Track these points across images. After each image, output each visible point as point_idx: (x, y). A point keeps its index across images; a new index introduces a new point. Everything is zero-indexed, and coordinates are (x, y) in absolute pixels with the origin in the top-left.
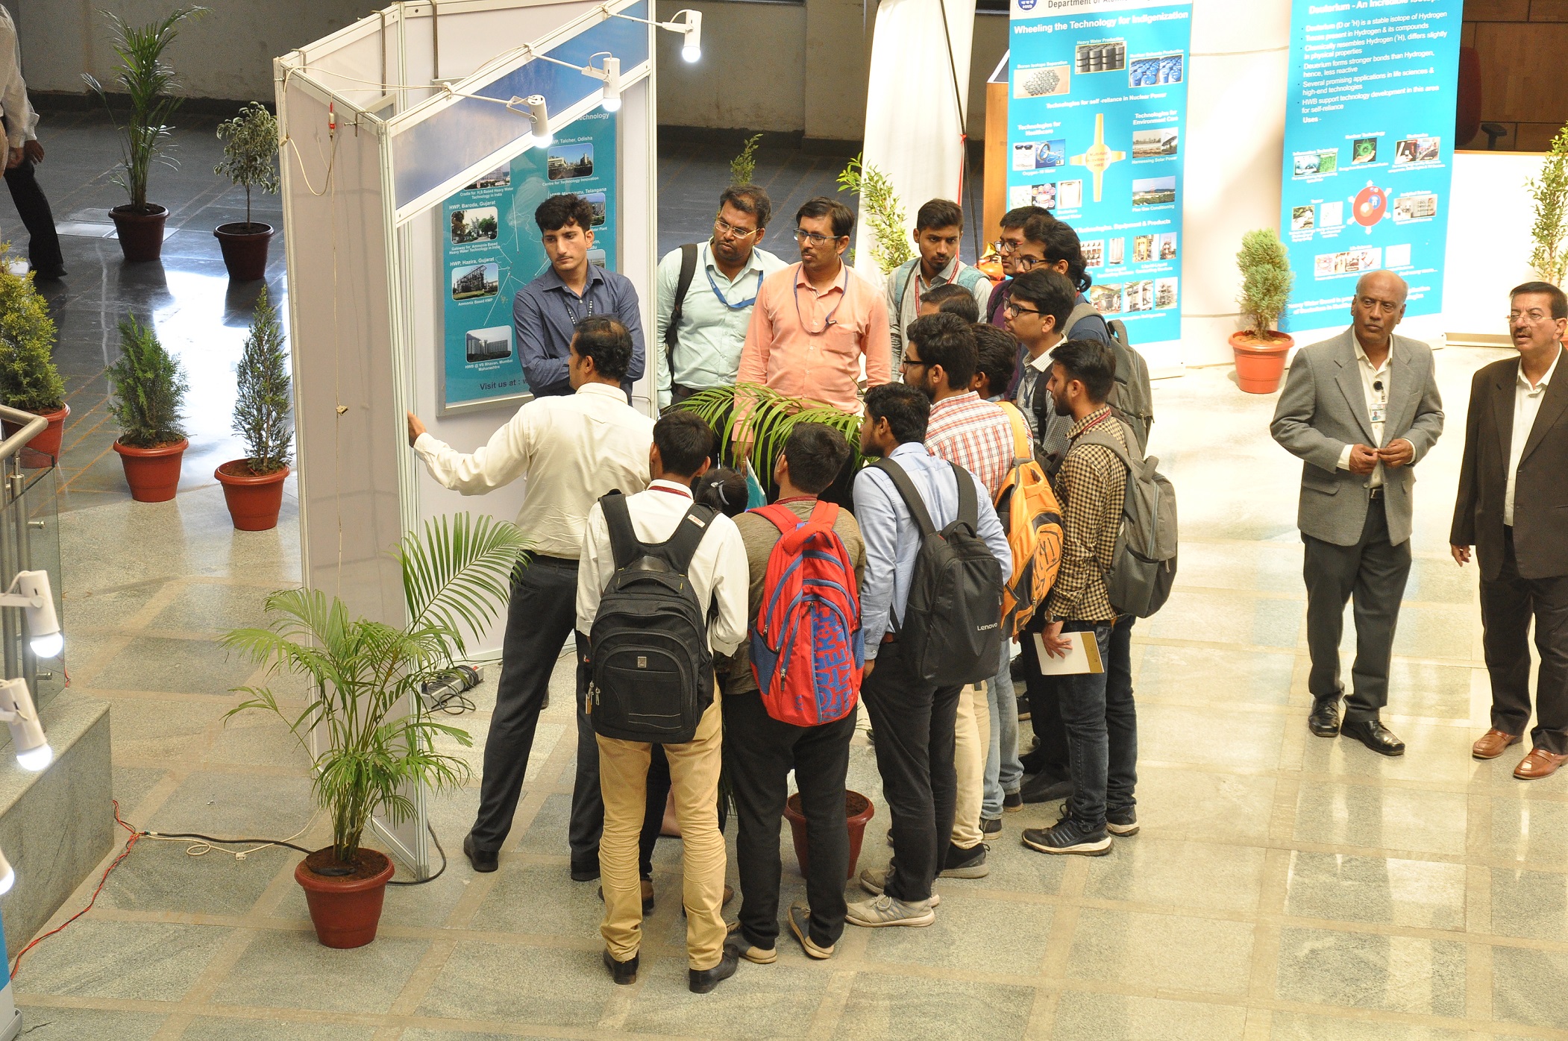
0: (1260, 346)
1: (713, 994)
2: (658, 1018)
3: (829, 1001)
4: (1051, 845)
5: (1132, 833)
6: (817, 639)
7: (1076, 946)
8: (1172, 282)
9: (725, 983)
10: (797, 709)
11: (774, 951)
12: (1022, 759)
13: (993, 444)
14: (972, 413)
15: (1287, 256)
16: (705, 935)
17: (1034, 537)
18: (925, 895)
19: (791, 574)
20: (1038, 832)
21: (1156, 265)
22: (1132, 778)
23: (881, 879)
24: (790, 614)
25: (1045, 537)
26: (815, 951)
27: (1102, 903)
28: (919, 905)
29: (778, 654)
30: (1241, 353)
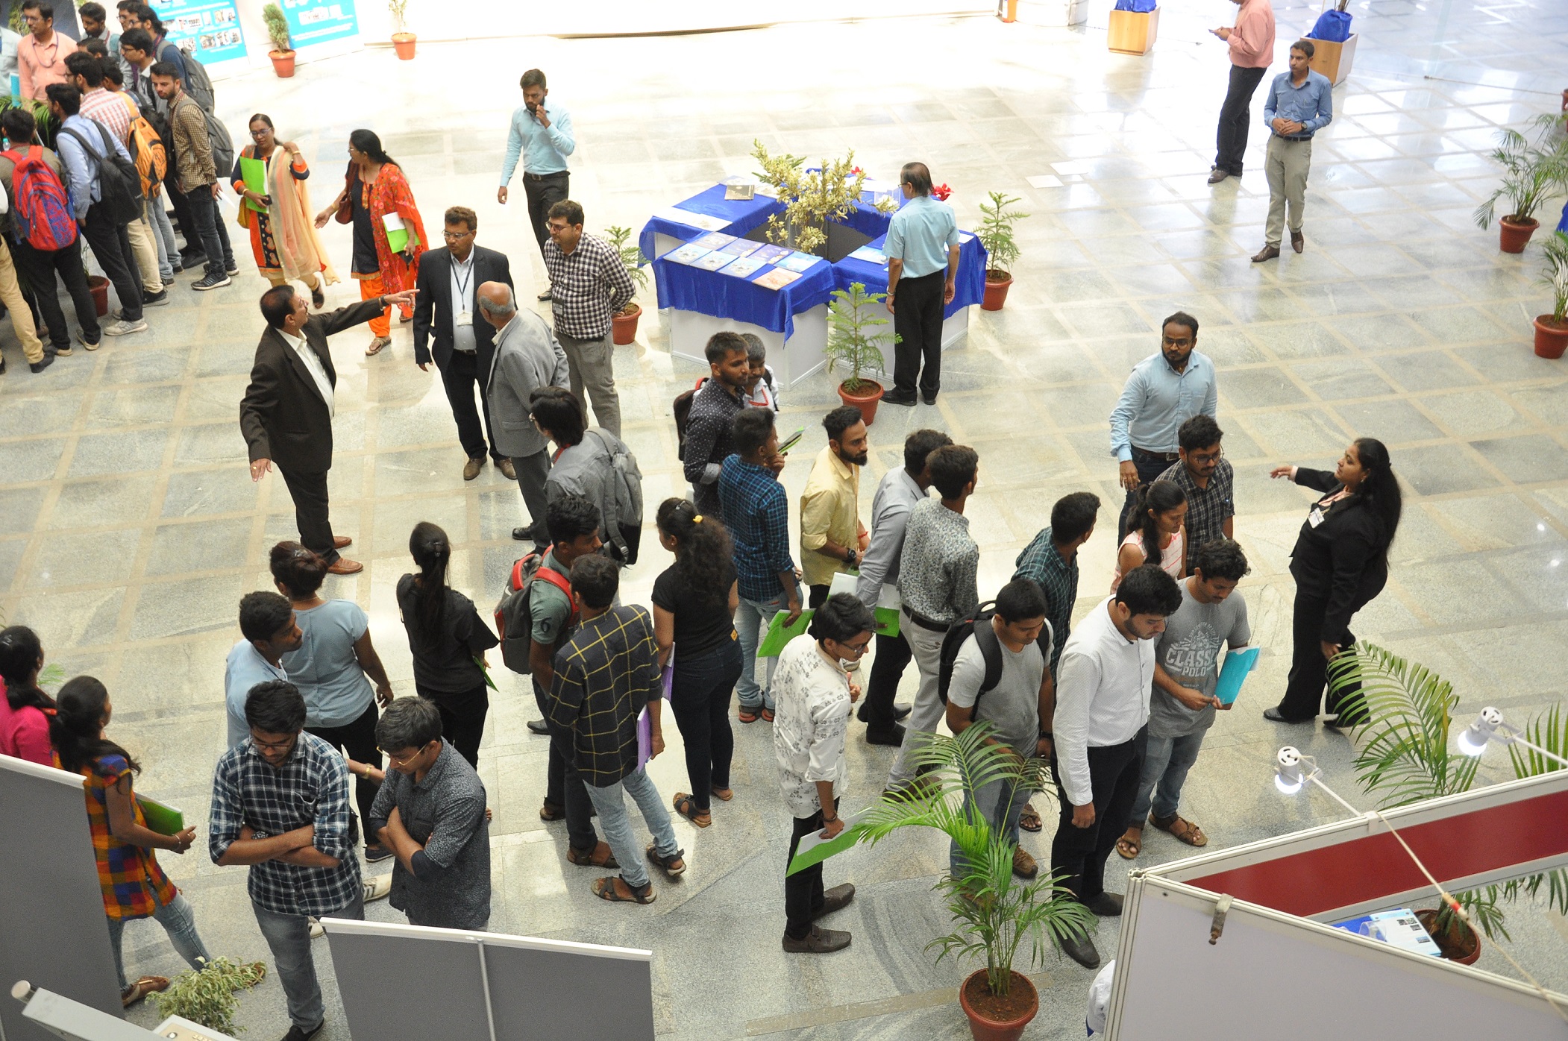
0: (282, 56)
1: (43, 372)
2: (18, 386)
3: (98, 367)
4: (206, 286)
5: (237, 274)
6: (47, 210)
7: (209, 327)
8: (237, 31)
9: (49, 367)
10: (46, 242)
11: (70, 350)
12: (180, 251)
13: (119, 112)
14: (104, 98)
15: (284, 15)
16: (32, 347)
17: (151, 152)
18: (140, 317)
19: (25, 182)
20: (198, 282)
21: (227, 24)
22: (231, 251)
23: (118, 313)
24: (29, 201)
25: (156, 151)
26: (90, 347)
27: (220, 306)
28: (139, 322)
29: (29, 220)
30: (275, 60)
